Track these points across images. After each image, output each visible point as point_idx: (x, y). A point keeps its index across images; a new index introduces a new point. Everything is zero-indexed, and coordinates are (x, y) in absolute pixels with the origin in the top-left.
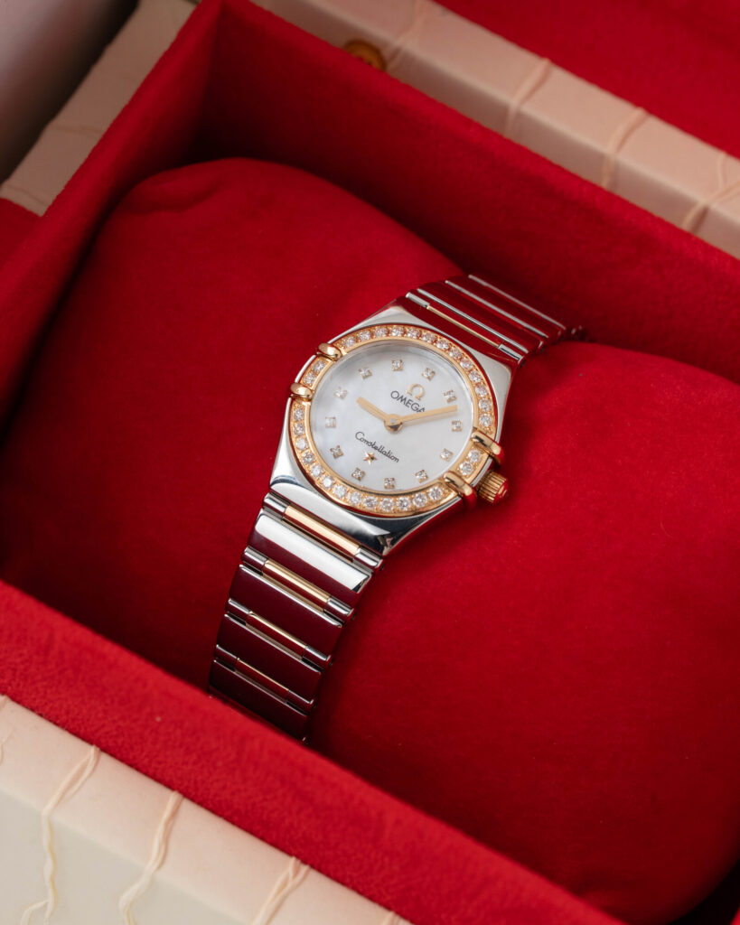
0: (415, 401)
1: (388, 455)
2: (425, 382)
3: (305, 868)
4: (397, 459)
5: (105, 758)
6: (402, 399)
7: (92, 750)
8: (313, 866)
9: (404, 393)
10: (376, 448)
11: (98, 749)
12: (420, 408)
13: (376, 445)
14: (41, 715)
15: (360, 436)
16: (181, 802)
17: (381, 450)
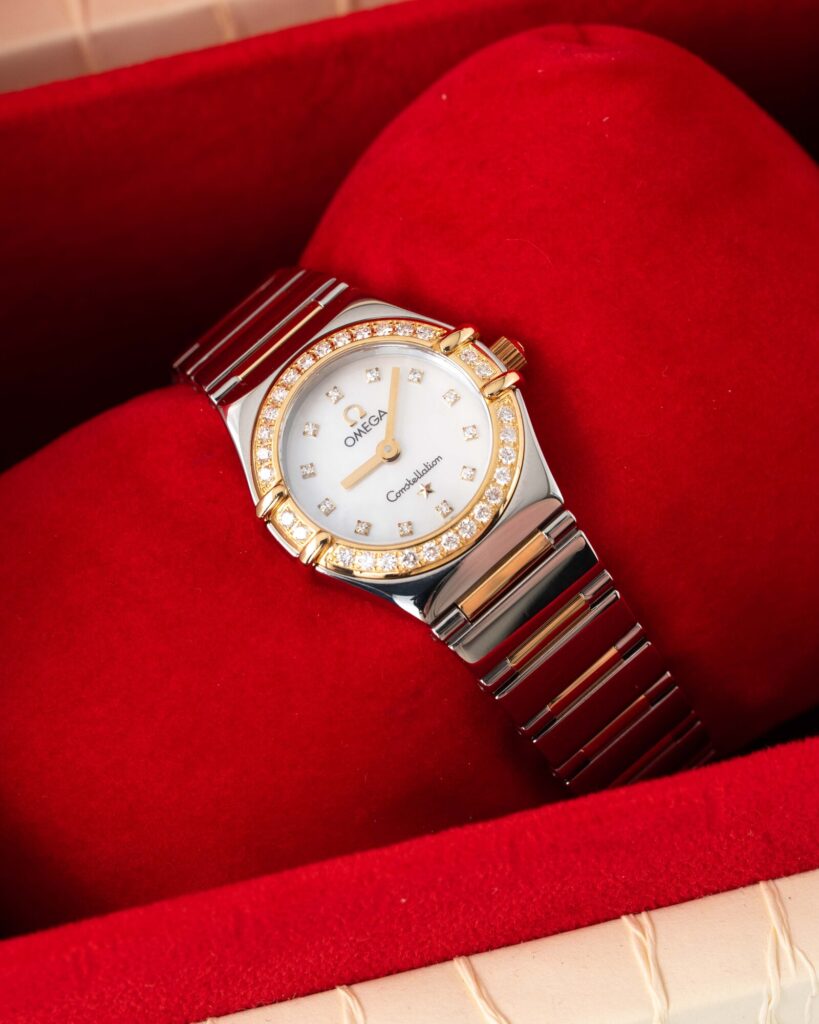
0: (366, 419)
1: (428, 468)
2: (343, 404)
3: (643, 917)
4: (438, 459)
5: (358, 988)
6: (358, 434)
7: (341, 992)
8: (648, 909)
9: (351, 432)
10: (415, 481)
11: (345, 986)
12: (377, 415)
13: (410, 479)
14: (260, 1006)
15: (392, 496)
16: (470, 962)
17: (419, 476)
